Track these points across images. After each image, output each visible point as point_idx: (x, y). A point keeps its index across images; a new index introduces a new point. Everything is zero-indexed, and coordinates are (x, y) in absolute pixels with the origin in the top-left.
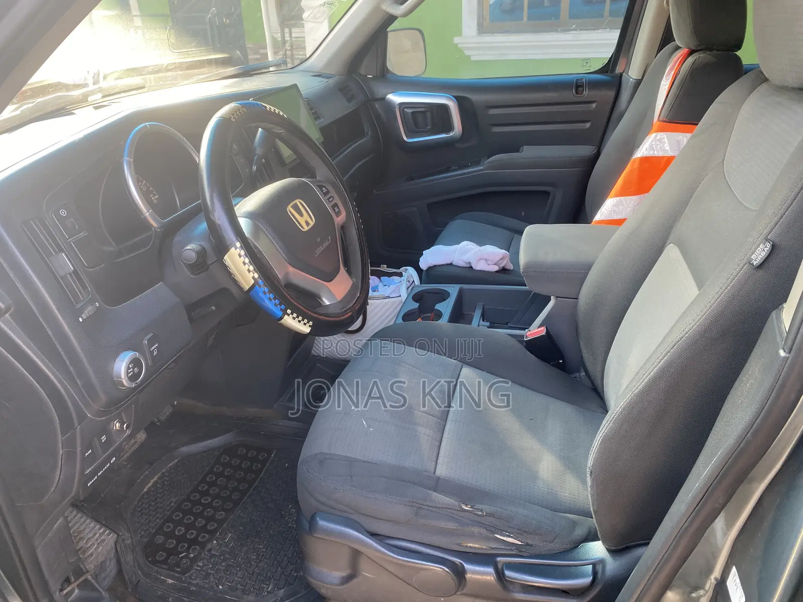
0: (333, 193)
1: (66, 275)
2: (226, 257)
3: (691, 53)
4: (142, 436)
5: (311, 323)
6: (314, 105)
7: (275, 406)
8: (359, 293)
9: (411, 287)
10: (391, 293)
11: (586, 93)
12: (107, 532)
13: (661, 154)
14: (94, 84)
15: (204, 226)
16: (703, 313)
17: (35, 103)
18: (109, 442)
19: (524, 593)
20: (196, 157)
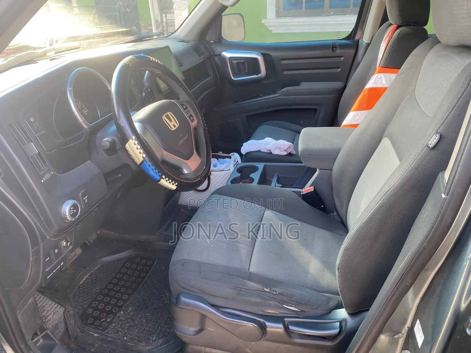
0: (189, 108)
1: (34, 155)
2: (127, 145)
3: (398, 27)
4: (79, 251)
5: (177, 184)
6: (179, 58)
7: (157, 234)
8: (205, 166)
9: (236, 165)
10: (225, 168)
11: (338, 51)
12: (59, 307)
13: (380, 86)
14: (50, 45)
15: (114, 128)
16: (401, 175)
17: (15, 57)
18: (59, 253)
19: (301, 339)
20: (110, 87)
